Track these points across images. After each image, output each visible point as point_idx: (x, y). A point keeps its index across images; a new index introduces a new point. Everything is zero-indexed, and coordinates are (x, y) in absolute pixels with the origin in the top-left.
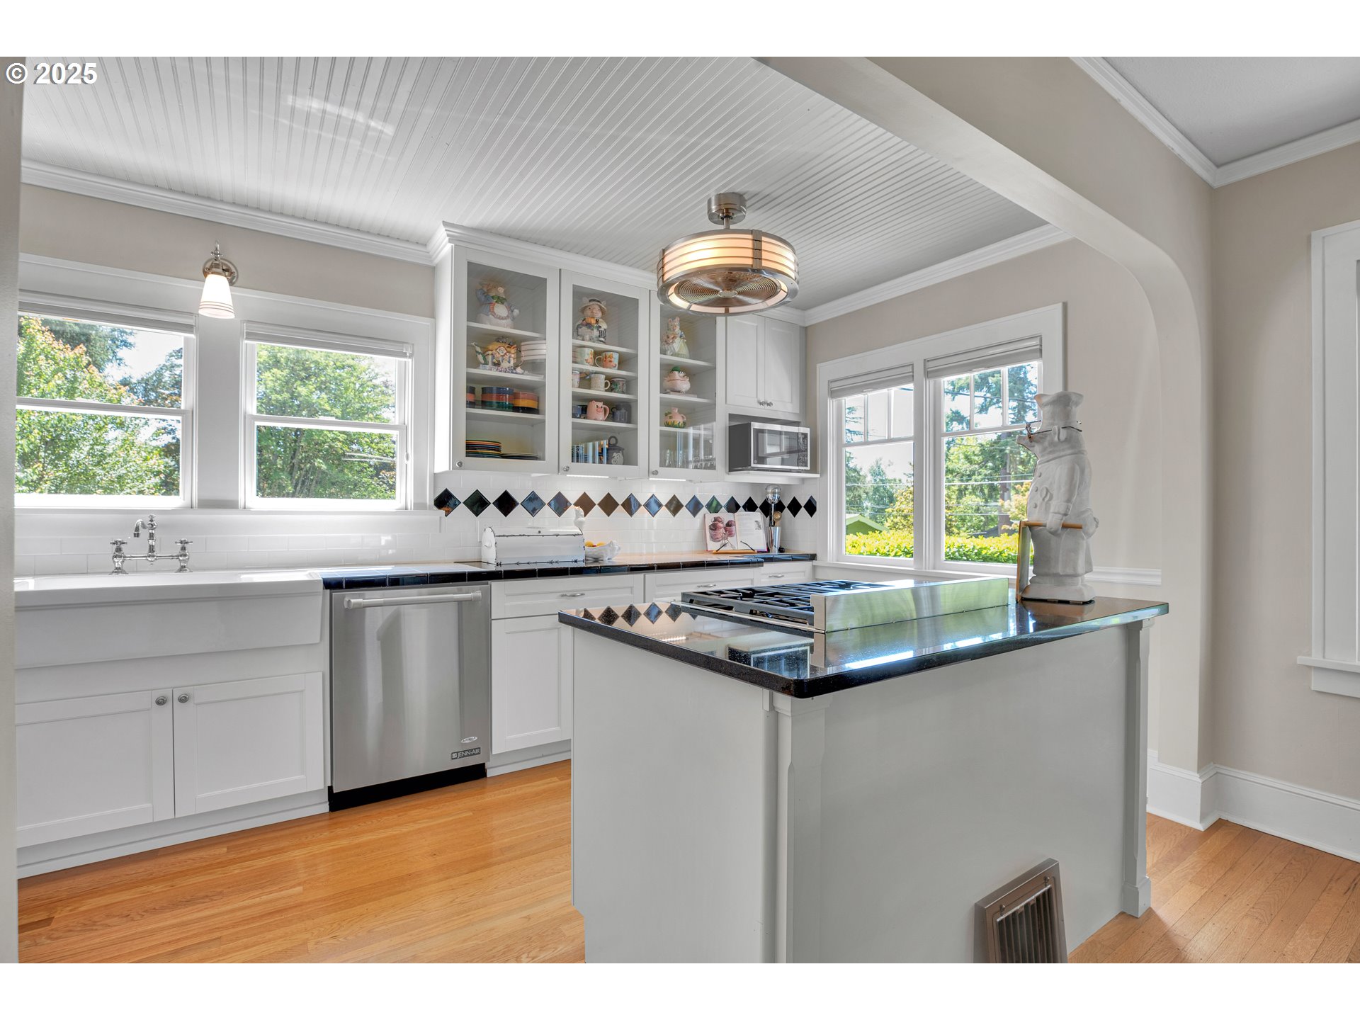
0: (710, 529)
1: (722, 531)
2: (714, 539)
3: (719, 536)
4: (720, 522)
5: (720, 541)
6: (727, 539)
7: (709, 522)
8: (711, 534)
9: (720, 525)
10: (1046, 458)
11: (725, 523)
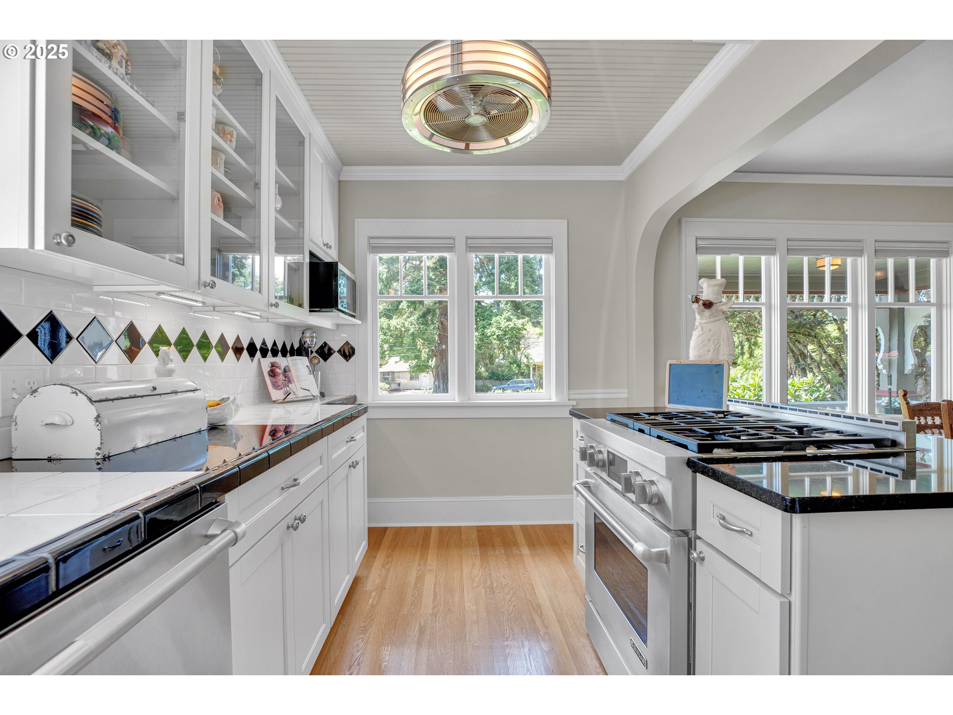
0: (270, 375)
1: (281, 377)
2: (276, 386)
3: (280, 383)
4: (277, 367)
5: (282, 389)
6: (288, 386)
7: (266, 368)
8: (272, 382)
9: (278, 371)
10: (712, 319)
11: (283, 368)
